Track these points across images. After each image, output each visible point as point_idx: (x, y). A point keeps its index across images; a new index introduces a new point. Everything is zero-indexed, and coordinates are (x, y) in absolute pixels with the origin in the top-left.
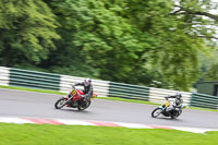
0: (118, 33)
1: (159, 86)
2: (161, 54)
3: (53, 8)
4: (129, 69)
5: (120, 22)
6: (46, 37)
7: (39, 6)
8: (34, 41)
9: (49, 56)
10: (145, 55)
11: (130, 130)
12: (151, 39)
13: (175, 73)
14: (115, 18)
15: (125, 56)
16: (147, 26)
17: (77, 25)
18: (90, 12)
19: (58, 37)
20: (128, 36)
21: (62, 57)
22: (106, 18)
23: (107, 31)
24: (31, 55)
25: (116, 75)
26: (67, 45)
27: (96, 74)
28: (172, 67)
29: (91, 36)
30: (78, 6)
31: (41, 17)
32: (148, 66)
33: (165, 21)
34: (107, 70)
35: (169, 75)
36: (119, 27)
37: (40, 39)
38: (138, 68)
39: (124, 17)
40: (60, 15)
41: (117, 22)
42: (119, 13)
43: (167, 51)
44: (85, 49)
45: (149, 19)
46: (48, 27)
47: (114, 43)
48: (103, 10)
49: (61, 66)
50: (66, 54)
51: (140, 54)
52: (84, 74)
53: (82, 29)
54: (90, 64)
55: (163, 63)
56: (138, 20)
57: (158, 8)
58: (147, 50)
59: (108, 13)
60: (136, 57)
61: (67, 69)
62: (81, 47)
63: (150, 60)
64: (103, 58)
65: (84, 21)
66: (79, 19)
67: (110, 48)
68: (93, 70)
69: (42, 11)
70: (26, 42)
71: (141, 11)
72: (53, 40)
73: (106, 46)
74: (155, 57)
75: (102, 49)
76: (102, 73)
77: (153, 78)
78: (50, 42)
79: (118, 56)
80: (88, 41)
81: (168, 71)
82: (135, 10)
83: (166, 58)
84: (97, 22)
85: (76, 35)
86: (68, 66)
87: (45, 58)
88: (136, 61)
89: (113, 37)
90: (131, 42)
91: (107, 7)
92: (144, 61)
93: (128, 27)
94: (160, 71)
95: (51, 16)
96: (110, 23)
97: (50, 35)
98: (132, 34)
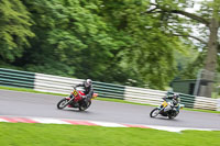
0: (93, 31)
1: (134, 85)
2: (137, 52)
3: (28, 6)
4: (103, 68)
5: (95, 20)
6: (21, 35)
7: (14, 3)
8: (8, 38)
9: (24, 54)
10: (121, 53)
12: (127, 38)
13: (151, 72)
14: (90, 15)
15: (100, 54)
16: (123, 24)
17: (52, 23)
18: (65, 9)
19: (33, 35)
20: (103, 34)
21: (37, 55)
22: (81, 16)
23: (82, 29)
24: (5, 53)
25: (91, 74)
26: (42, 43)
27: (71, 72)
28: (147, 65)
29: (66, 34)
30: (53, 3)
31: (15, 14)
32: (123, 64)
33: (141, 20)
34: (81, 69)
35: (145, 74)
37: (15, 37)
38: (113, 66)
39: (100, 15)
40: (34, 13)
41: (92, 20)
42: (94, 11)
43: (142, 50)
44: (60, 47)
45: (124, 17)
46: (23, 25)
47: (89, 41)
48: (78, 8)
49: (36, 64)
50: (41, 52)
51: (115, 52)
52: (59, 72)
53: (57, 26)
54: (65, 62)
55: (138, 62)
56: (113, 18)
57: (134, 6)
58: (122, 48)
59: (83, 11)
60: (112, 55)
61: (41, 67)
62: (56, 45)
63: (126, 59)
64: (78, 56)
65: (58, 19)
66: (54, 17)
67: (85, 46)
68: (68, 68)
69: (16, 8)
70: (1, 41)
71: (116, 9)
72: (28, 38)
73: (81, 44)
74: (130, 56)
75: (77, 47)
77: (128, 76)
78: (24, 40)
79: (93, 55)
80: (63, 39)
81: (144, 69)
83: (141, 56)
84: (72, 20)
85: (52, 33)
86: (43, 65)
87: (20, 56)
88: (112, 59)
89: (88, 35)
90: (106, 40)
91: (82, 5)
92: (119, 59)
93: (104, 25)
94: (136, 70)
95: (25, 13)
96: (85, 21)
97: (25, 33)
98: (107, 32)
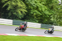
0: (43, 10)
1: (55, 25)
2: (56, 16)
3: (25, 3)
4: (46, 20)
6: (23, 11)
7: (21, 2)
8: (20, 12)
10: (51, 16)
11: (47, 37)
12: (53, 12)
13: (60, 21)
14: (43, 6)
15: (45, 16)
16: (52, 8)
17: (32, 8)
18: (35, 4)
19: (26, 11)
20: (46, 11)
21: (28, 17)
22: (40, 6)
23: (40, 9)
24: (19, 16)
25: (43, 22)
26: (29, 14)
28: (59, 19)
29: (36, 11)
30: (32, 2)
33: (57, 7)
35: (58, 22)
36: (44, 8)
37: (21, 12)
38: (49, 20)
39: (45, 5)
40: (27, 5)
41: (43, 7)
42: (44, 4)
43: (57, 15)
44: (34, 15)
45: (52, 6)
46: (24, 8)
48: (39, 4)
49: (27, 19)
50: (29, 16)
51: (50, 16)
54: (35, 19)
55: (56, 19)
56: (49, 6)
57: (55, 3)
58: (52, 15)
59: (41, 4)
60: (49, 17)
61: (29, 20)
64: (39, 17)
65: (34, 7)
66: (32, 6)
67: (41, 14)
68: (36, 20)
69: (22, 4)
70: (17, 13)
71: (50, 4)
73: (40, 14)
74: (54, 17)
75: (39, 15)
76: (39, 21)
77: (53, 23)
78: (24, 13)
79: (43, 17)
81: (58, 21)
82: (48, 4)
84: (38, 7)
85: (32, 11)
86: (29, 19)
87: (23, 17)
88: (49, 18)
89: (42, 11)
90: (47, 13)
91: (40, 3)
92: (51, 18)
93: (46, 8)
94: (56, 21)
95: (24, 5)
96: (41, 7)
97: (24, 11)
98: (47, 10)
